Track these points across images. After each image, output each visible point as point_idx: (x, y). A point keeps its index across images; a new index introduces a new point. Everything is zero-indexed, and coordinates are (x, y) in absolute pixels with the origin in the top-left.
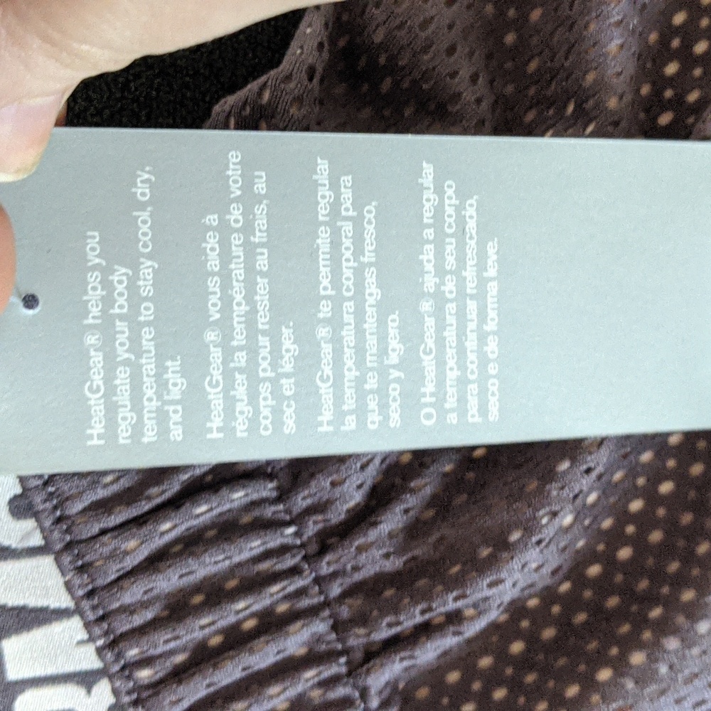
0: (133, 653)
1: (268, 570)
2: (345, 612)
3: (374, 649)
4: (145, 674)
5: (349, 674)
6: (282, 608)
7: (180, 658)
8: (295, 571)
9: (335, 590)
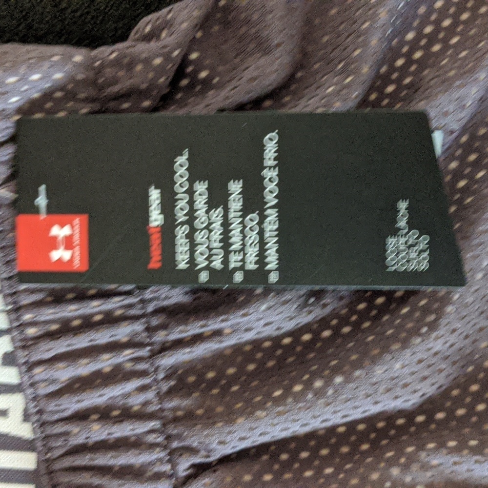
0: (27, 317)
1: (114, 289)
2: (155, 322)
3: (167, 345)
4: (31, 331)
5: (150, 357)
6: (119, 312)
7: (54, 327)
8: (128, 293)
9: (150, 308)
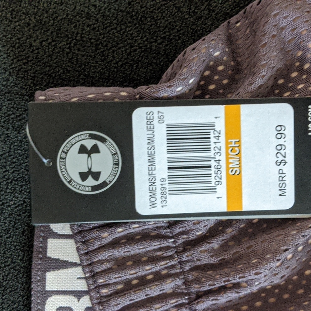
0: (101, 281)
1: (160, 255)
2: (191, 278)
3: (200, 294)
4: (104, 291)
5: (188, 304)
6: (164, 272)
7: (120, 287)
8: (171, 257)
9: (187, 267)
